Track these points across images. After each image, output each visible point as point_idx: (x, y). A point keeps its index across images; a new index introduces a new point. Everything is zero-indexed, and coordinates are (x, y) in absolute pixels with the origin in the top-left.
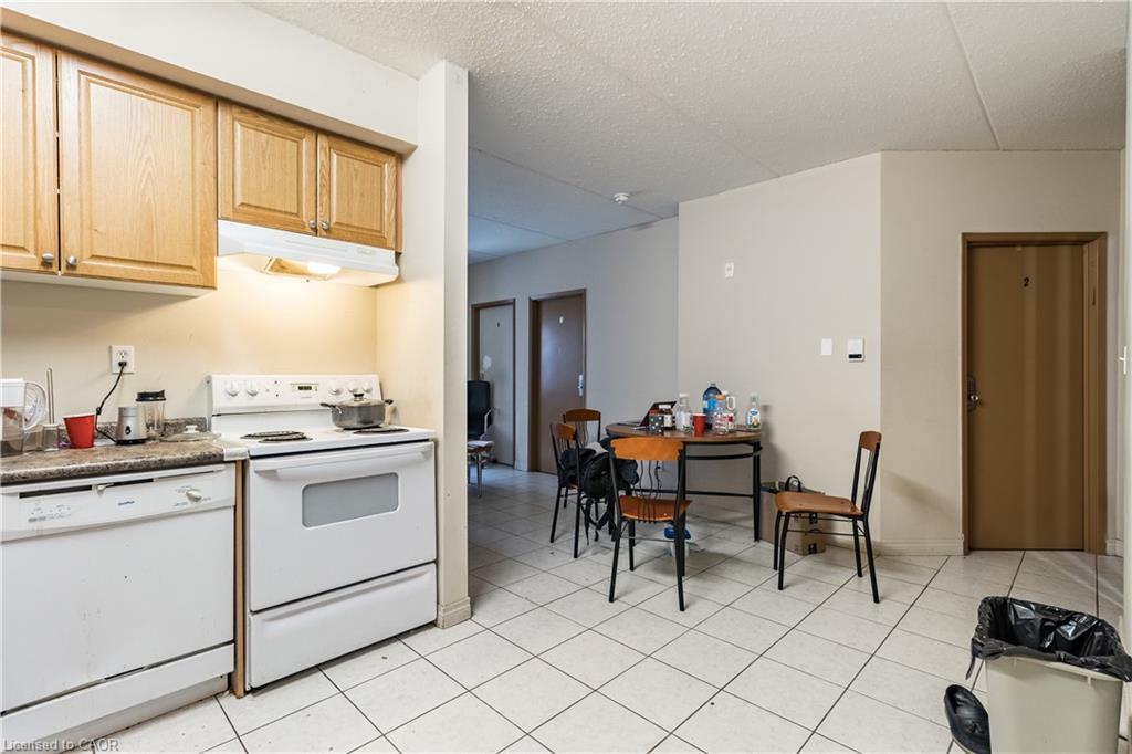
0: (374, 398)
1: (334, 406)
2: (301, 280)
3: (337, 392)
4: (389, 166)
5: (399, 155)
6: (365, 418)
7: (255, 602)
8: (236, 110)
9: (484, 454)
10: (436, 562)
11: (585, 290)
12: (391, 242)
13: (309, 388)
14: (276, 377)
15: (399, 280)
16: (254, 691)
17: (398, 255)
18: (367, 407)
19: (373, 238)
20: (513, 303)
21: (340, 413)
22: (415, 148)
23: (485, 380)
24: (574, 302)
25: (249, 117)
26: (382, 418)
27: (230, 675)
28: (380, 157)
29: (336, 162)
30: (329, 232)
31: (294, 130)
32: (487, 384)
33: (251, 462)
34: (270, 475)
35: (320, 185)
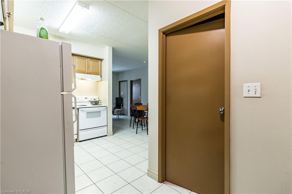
0: (97, 100)
1: (91, 101)
2: (85, 81)
3: (91, 99)
4: (100, 62)
5: (101, 60)
6: (96, 103)
7: (80, 128)
8: (76, 56)
9: (120, 111)
10: (107, 126)
11: (141, 79)
12: (100, 75)
13: (87, 98)
14: (81, 96)
15: (101, 80)
16: (80, 141)
17: (101, 76)
18: (96, 101)
19: (97, 74)
20: (127, 81)
21: (92, 102)
22: (104, 59)
23: (122, 97)
24: (139, 81)
25: (78, 57)
26: (99, 103)
27: (76, 139)
28: (98, 61)
29: (91, 62)
30: (90, 74)
31: (84, 58)
32: (122, 98)
33: (80, 109)
34: (82, 110)
35: (89, 66)
